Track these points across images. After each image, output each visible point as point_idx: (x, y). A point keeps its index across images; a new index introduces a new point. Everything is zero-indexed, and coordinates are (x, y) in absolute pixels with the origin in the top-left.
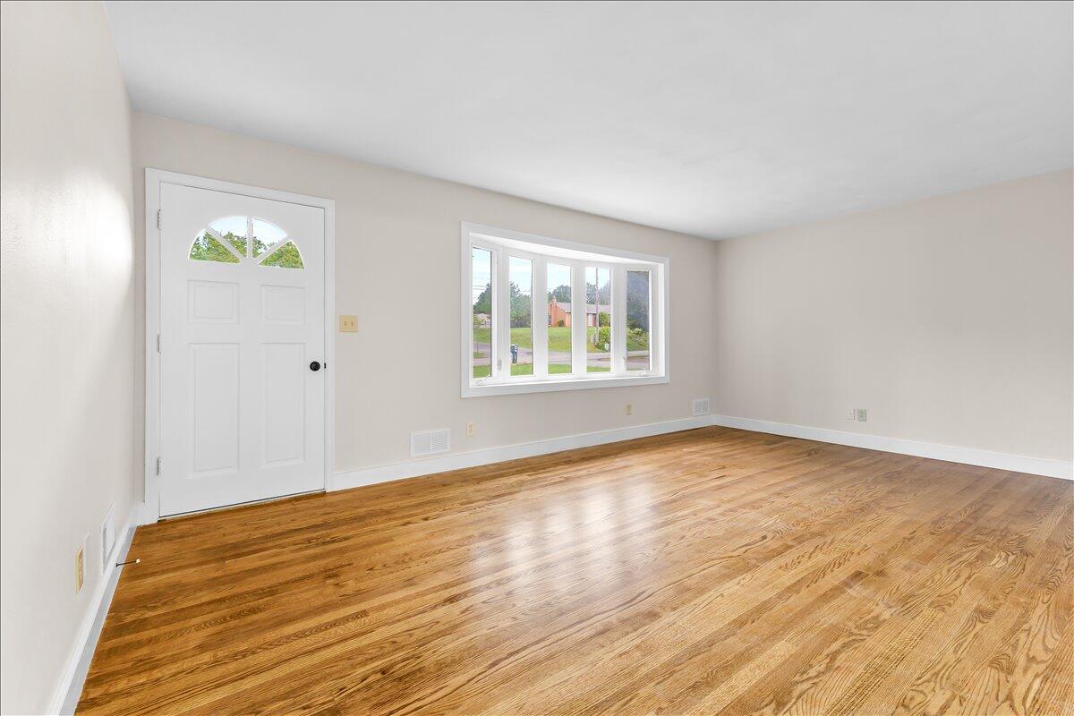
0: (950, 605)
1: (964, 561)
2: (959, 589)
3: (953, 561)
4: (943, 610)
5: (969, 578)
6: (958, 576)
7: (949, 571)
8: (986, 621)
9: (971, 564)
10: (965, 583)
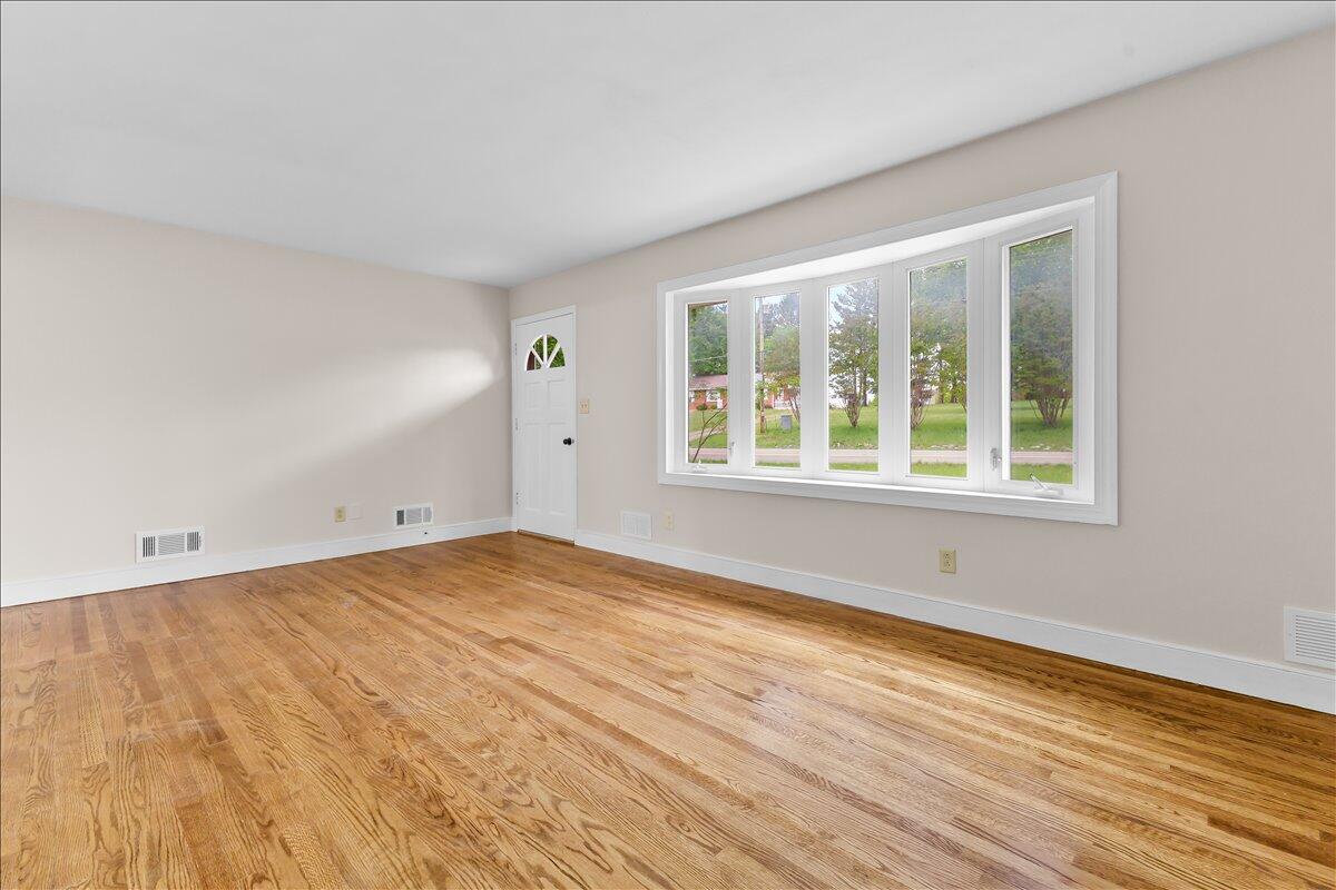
0: (87, 780)
1: (134, 859)
2: (95, 804)
3: (151, 846)
4: (87, 770)
5: (98, 834)
6: (115, 824)
7: (137, 822)
8: (32, 791)
9: (120, 863)
10: (96, 821)
